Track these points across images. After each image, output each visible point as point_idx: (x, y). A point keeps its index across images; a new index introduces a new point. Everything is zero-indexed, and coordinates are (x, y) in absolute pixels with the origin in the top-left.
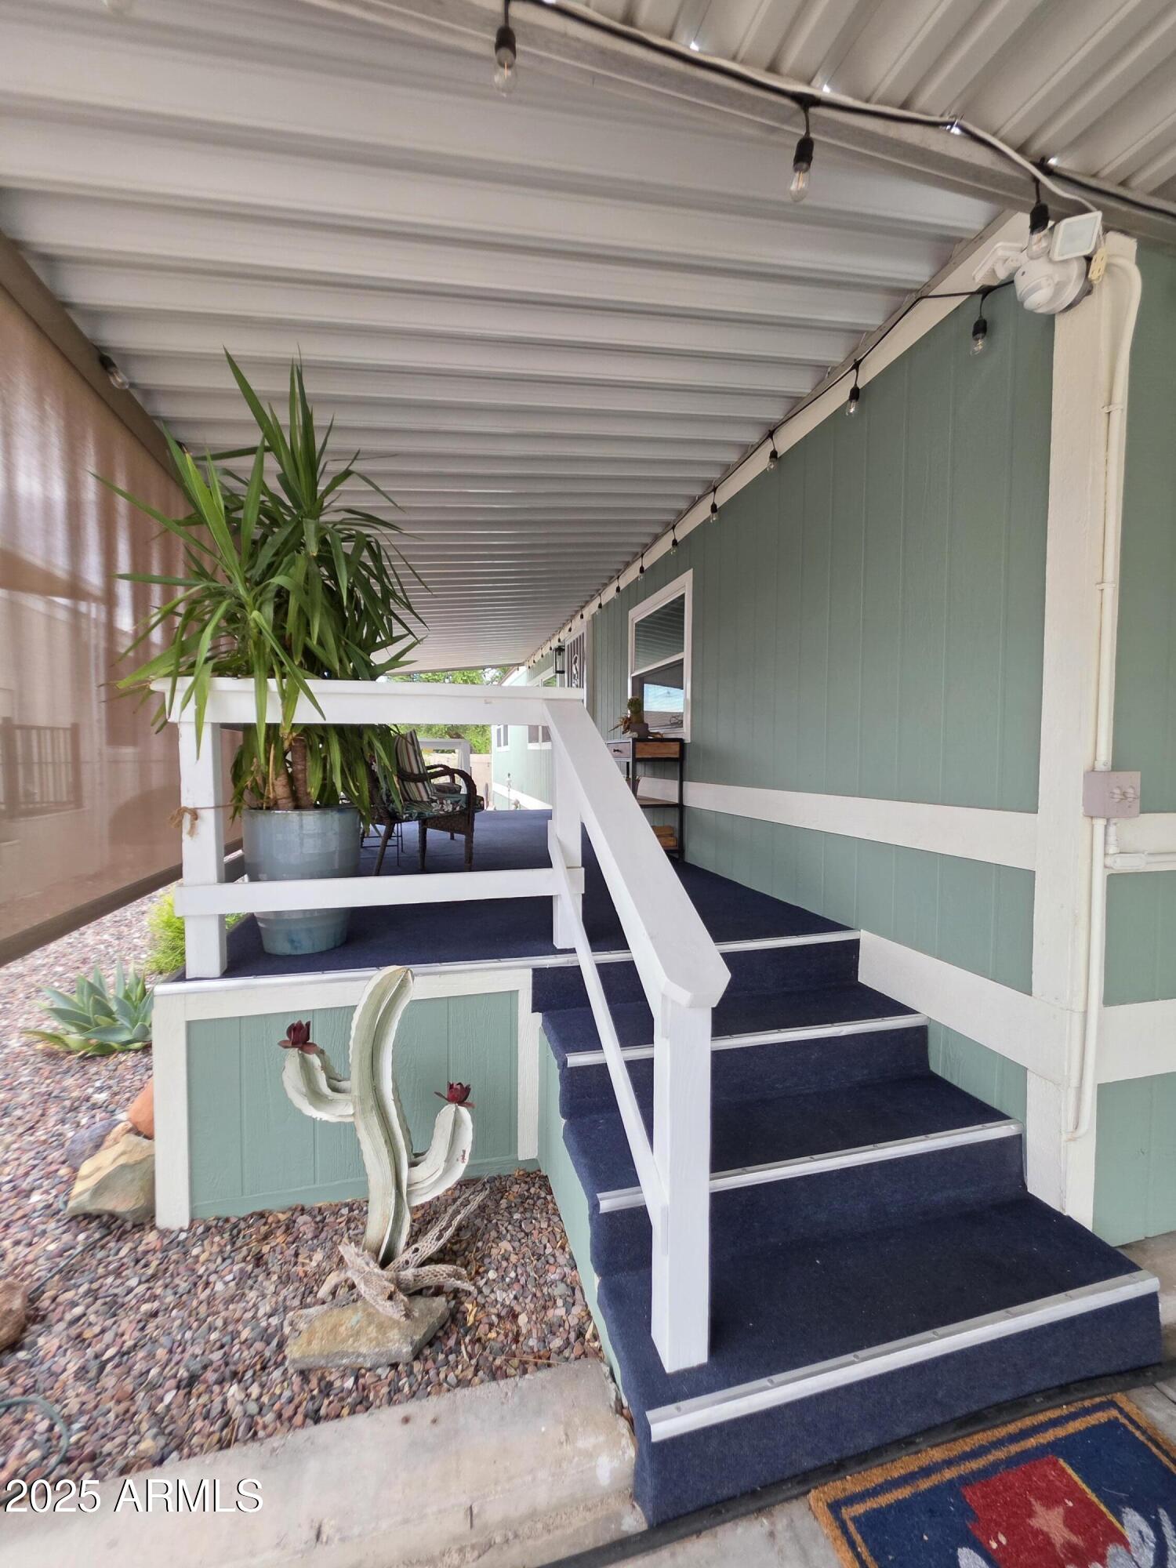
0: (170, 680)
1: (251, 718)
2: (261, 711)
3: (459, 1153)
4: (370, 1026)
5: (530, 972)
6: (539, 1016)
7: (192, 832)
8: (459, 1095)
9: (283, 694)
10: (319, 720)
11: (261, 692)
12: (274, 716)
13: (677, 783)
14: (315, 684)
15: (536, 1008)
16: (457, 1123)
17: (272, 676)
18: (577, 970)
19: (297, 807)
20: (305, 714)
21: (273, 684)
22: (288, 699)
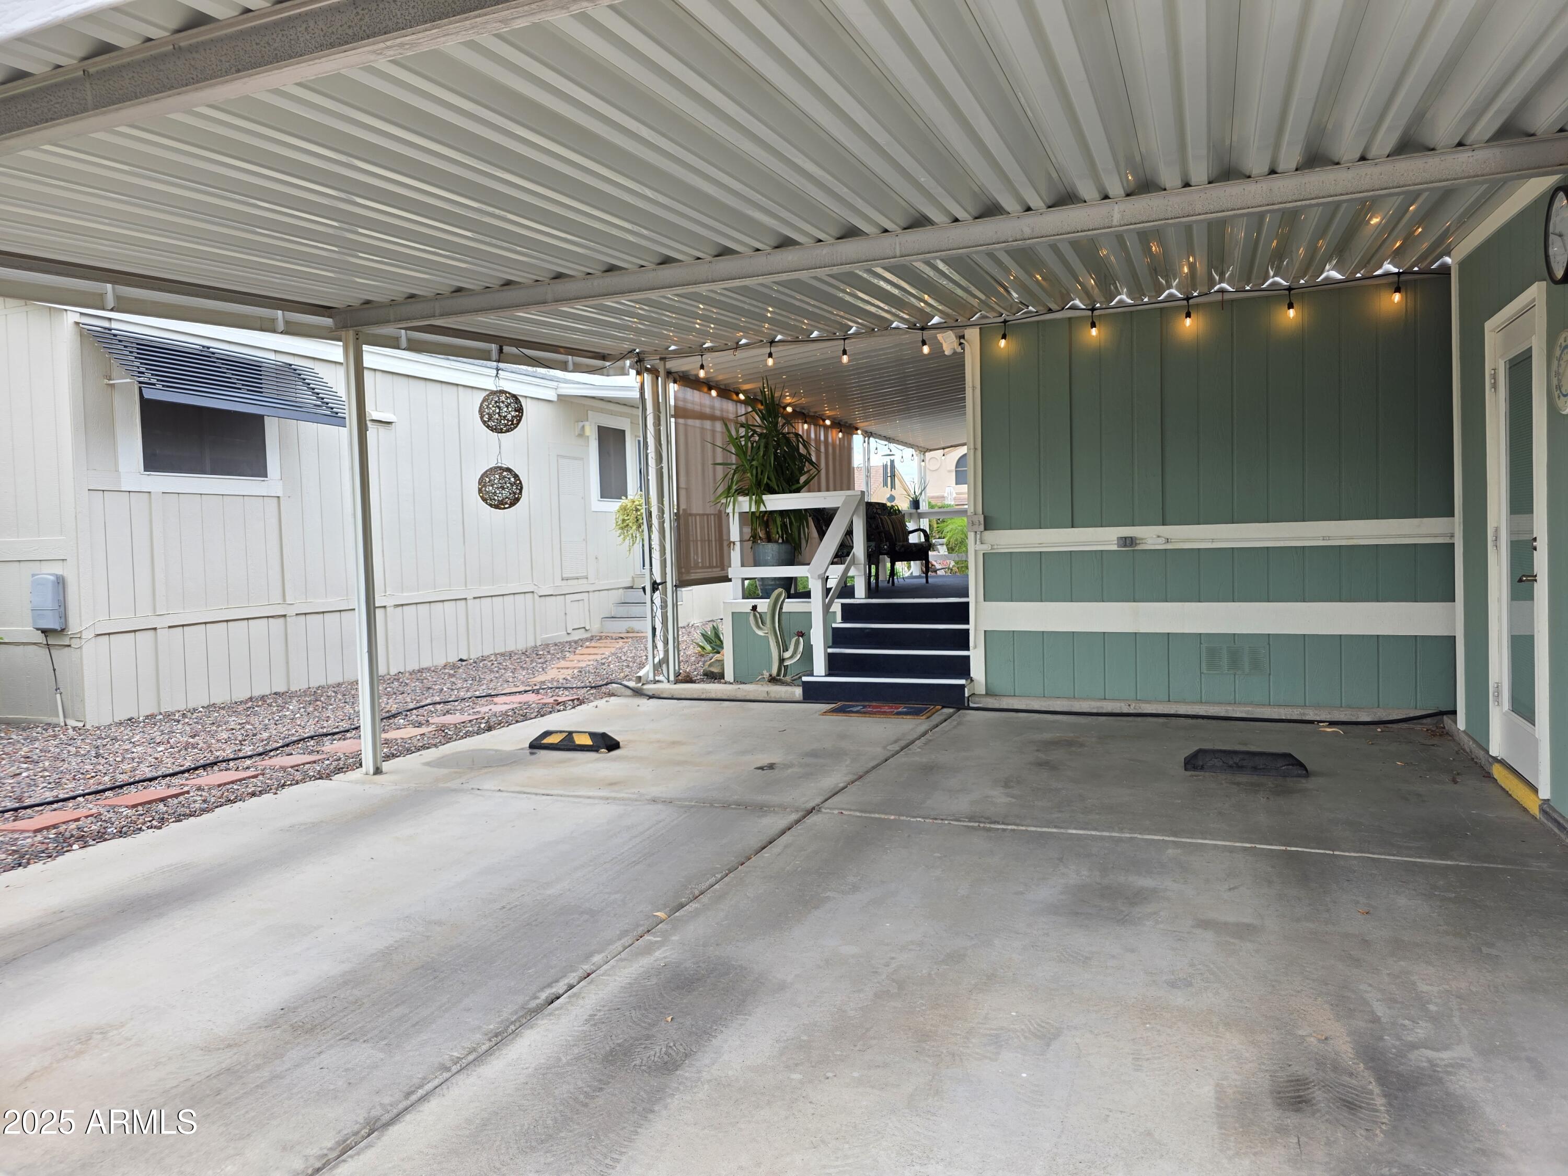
0: (726, 498)
2: (751, 507)
4: (773, 606)
7: (733, 550)
14: (765, 497)
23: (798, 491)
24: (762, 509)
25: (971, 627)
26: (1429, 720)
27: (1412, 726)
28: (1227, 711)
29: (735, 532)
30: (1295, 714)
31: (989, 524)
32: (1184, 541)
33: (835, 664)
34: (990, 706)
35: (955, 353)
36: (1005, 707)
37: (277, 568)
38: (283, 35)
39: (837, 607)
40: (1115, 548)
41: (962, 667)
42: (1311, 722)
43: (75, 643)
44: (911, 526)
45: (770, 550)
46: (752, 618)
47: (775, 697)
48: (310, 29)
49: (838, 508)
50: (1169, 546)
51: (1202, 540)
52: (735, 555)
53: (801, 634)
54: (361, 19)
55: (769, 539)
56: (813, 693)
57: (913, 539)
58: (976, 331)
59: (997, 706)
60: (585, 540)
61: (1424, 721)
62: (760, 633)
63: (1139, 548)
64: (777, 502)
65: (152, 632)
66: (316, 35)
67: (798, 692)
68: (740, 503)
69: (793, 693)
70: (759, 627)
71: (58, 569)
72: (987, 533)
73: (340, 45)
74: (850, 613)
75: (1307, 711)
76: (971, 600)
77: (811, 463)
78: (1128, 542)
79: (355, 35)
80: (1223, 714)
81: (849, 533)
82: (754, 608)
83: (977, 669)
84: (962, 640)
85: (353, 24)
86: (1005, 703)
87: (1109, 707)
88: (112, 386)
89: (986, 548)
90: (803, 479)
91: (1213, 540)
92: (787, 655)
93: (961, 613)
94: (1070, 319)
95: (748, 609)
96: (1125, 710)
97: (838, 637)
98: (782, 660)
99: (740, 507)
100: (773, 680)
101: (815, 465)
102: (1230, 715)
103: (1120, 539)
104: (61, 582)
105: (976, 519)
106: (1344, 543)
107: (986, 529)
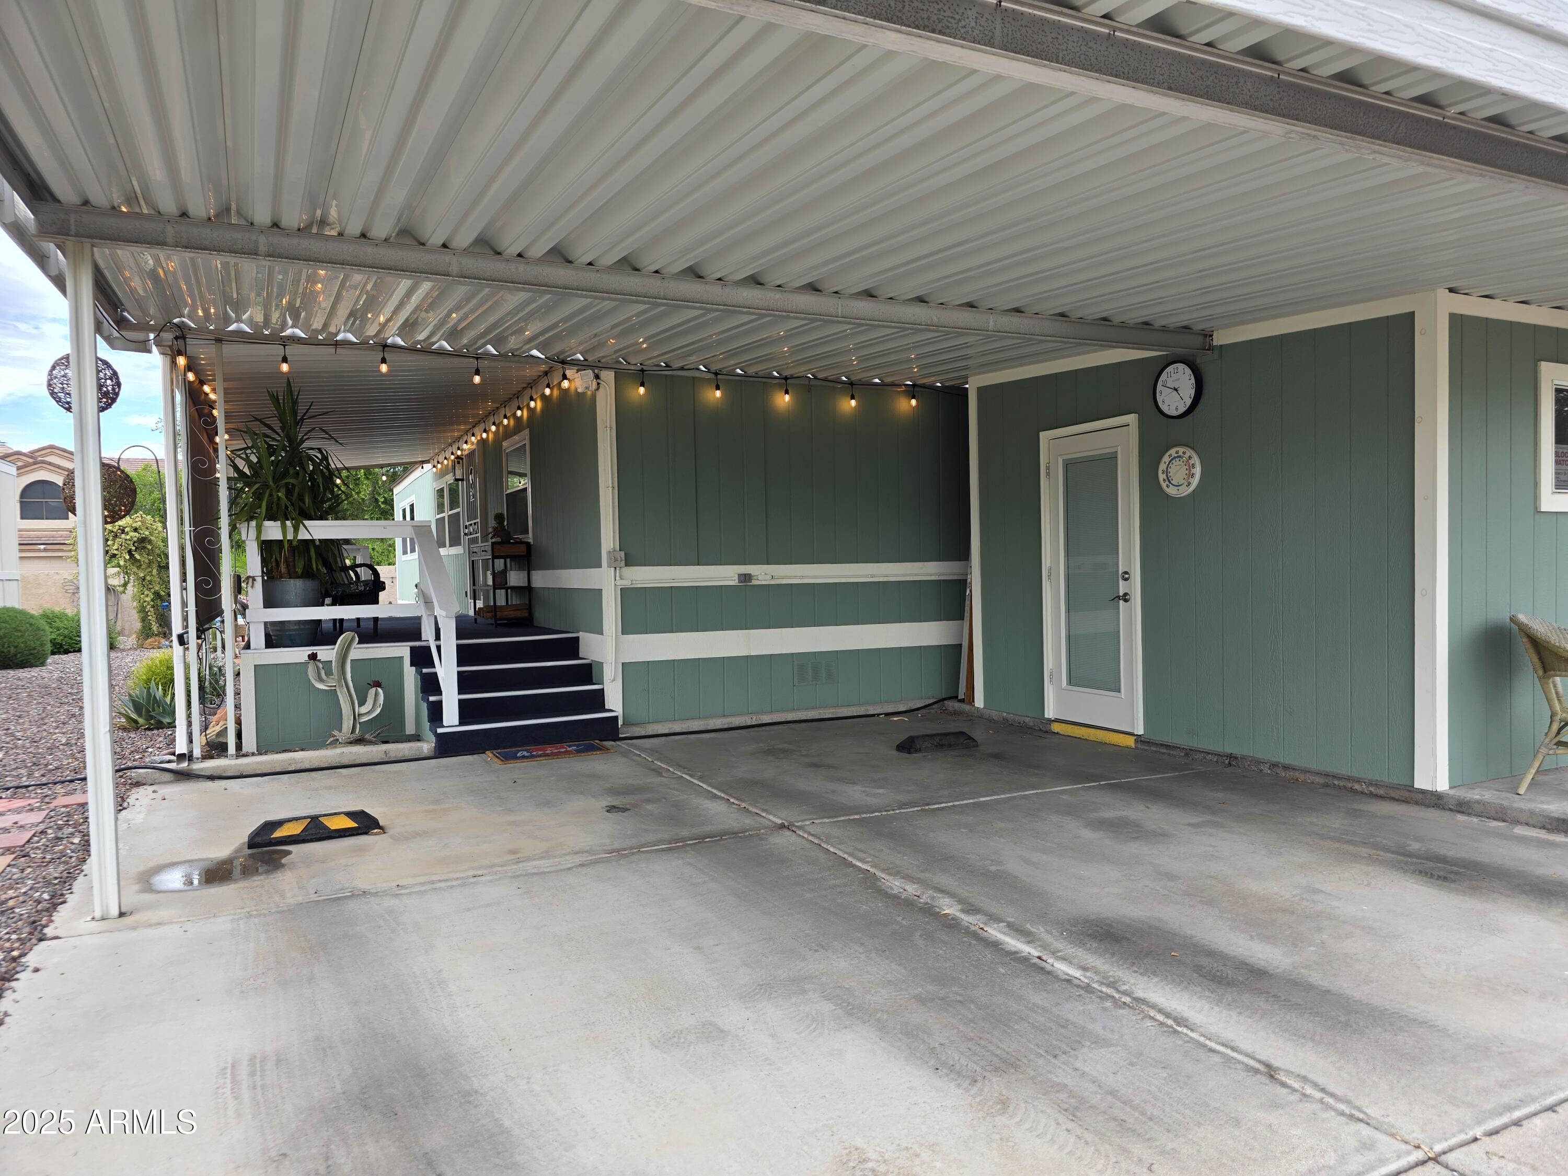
0: (246, 523)
1: (281, 538)
2: (284, 533)
3: (378, 705)
4: (341, 654)
5: (409, 648)
6: (414, 668)
7: (252, 587)
8: (377, 684)
9: (294, 526)
10: (309, 537)
11: (284, 527)
12: (290, 537)
13: (526, 572)
14: (307, 523)
15: (412, 665)
16: (377, 694)
17: (288, 520)
18: (429, 648)
19: (290, 578)
20: (303, 535)
21: (288, 523)
22: (296, 530)
25: (605, 663)
26: (936, 706)
27: (928, 711)
28: (820, 714)
30: (861, 711)
31: (628, 560)
32: (783, 578)
34: (637, 735)
36: (650, 734)
38: (1216, 78)
40: (735, 583)
42: (873, 715)
47: (396, 757)
48: (1240, 85)
50: (772, 582)
51: (795, 577)
54: (1281, 99)
59: (643, 733)
61: (934, 706)
62: (322, 687)
63: (754, 582)
66: (1244, 92)
67: (429, 747)
69: (421, 749)
70: (320, 680)
72: (626, 569)
73: (1262, 111)
75: (869, 708)
78: (746, 578)
79: (1274, 108)
80: (817, 717)
82: (313, 657)
83: (613, 701)
85: (1274, 99)
89: (624, 583)
91: (803, 577)
92: (364, 709)
94: (694, 378)
98: (357, 716)
102: (822, 717)
103: (740, 575)
106: (881, 579)
107: (625, 565)
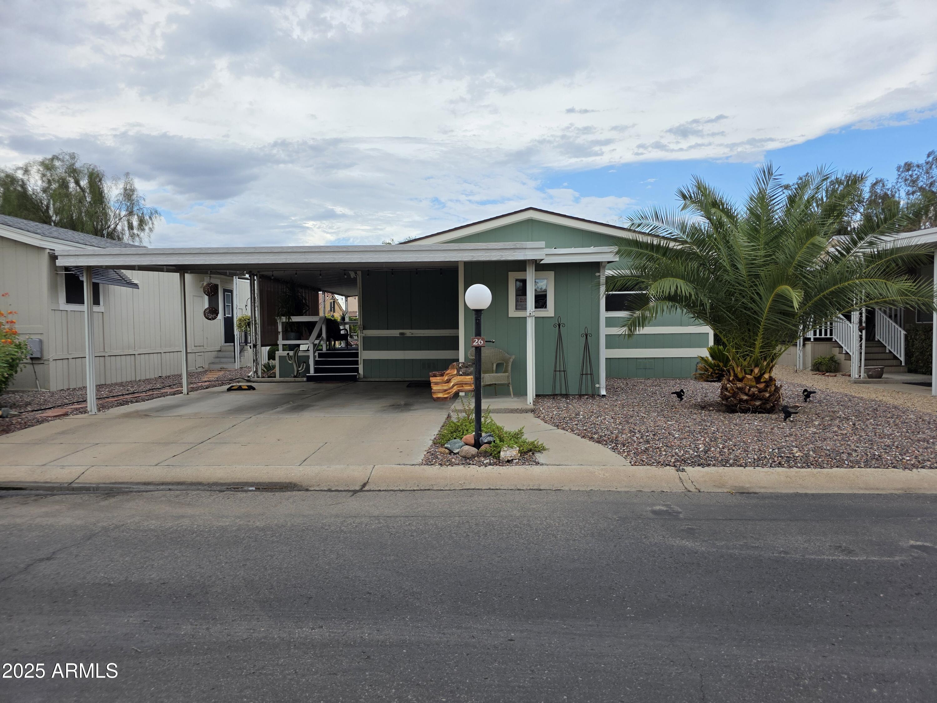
14: (292, 317)
16: (303, 365)
23: (302, 315)
24: (290, 321)
25: (359, 359)
29: (280, 329)
31: (365, 328)
32: (416, 334)
33: (316, 370)
34: (364, 380)
35: (354, 277)
37: (102, 339)
39: (317, 354)
40: (399, 336)
41: (357, 370)
43: (46, 362)
44: (341, 327)
45: (293, 335)
46: (287, 357)
49: (317, 322)
50: (413, 335)
51: (421, 334)
52: (280, 337)
53: (304, 362)
55: (292, 331)
56: (310, 379)
57: (342, 332)
58: (360, 272)
59: (366, 380)
60: (203, 330)
62: (290, 362)
63: (406, 335)
64: (295, 319)
65: (67, 360)
67: (305, 379)
68: (282, 319)
69: (303, 380)
70: (290, 360)
71: (39, 337)
72: (364, 331)
74: (320, 355)
76: (359, 351)
77: (307, 306)
78: (402, 334)
81: (321, 330)
82: (288, 354)
83: (361, 371)
84: (357, 363)
86: (368, 380)
87: (397, 379)
88: (57, 274)
89: (364, 335)
90: (304, 311)
91: (423, 334)
92: (300, 369)
93: (356, 355)
95: (286, 355)
96: (401, 380)
97: (316, 363)
98: (298, 371)
99: (282, 320)
100: (295, 377)
101: (308, 306)
103: (400, 333)
104: (41, 341)
105: (360, 326)
107: (363, 329)
